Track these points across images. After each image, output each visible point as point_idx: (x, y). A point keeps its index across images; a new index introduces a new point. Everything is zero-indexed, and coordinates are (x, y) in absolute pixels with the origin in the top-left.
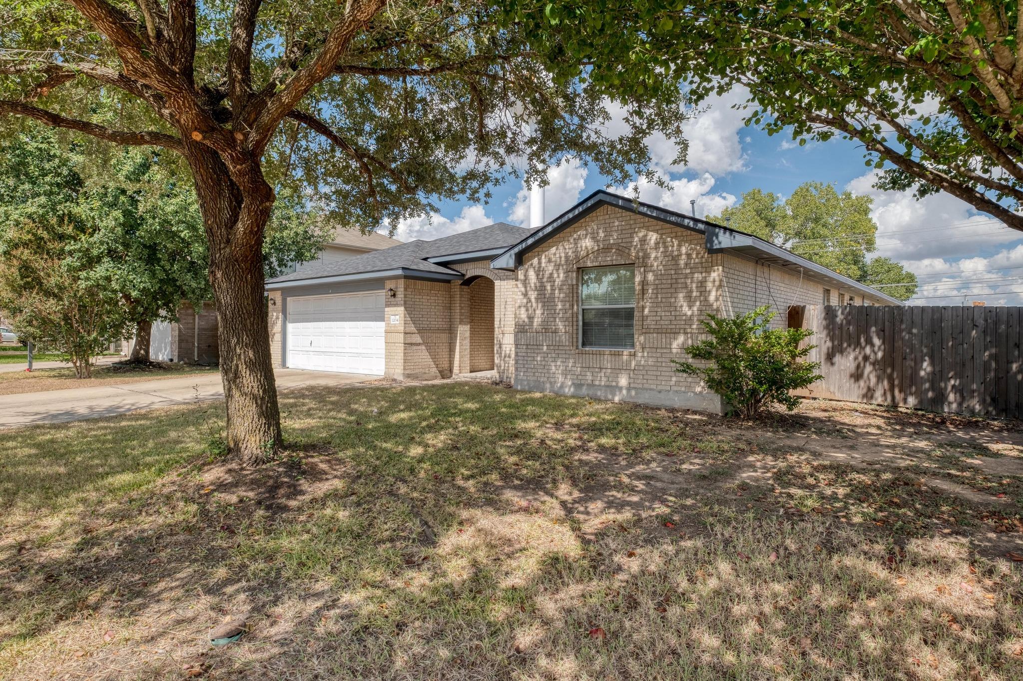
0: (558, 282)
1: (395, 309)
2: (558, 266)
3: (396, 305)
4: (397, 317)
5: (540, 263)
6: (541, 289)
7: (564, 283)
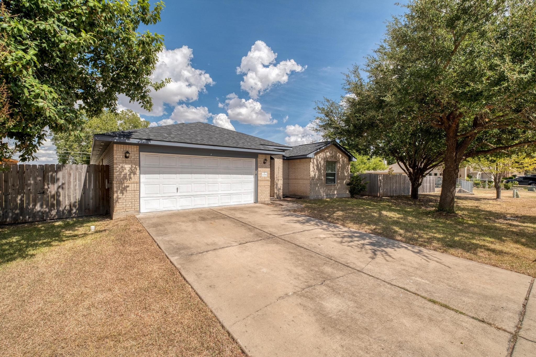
0: (322, 165)
1: (265, 169)
2: (322, 159)
3: (266, 167)
4: (266, 173)
5: (317, 157)
6: (317, 166)
7: (323, 164)
